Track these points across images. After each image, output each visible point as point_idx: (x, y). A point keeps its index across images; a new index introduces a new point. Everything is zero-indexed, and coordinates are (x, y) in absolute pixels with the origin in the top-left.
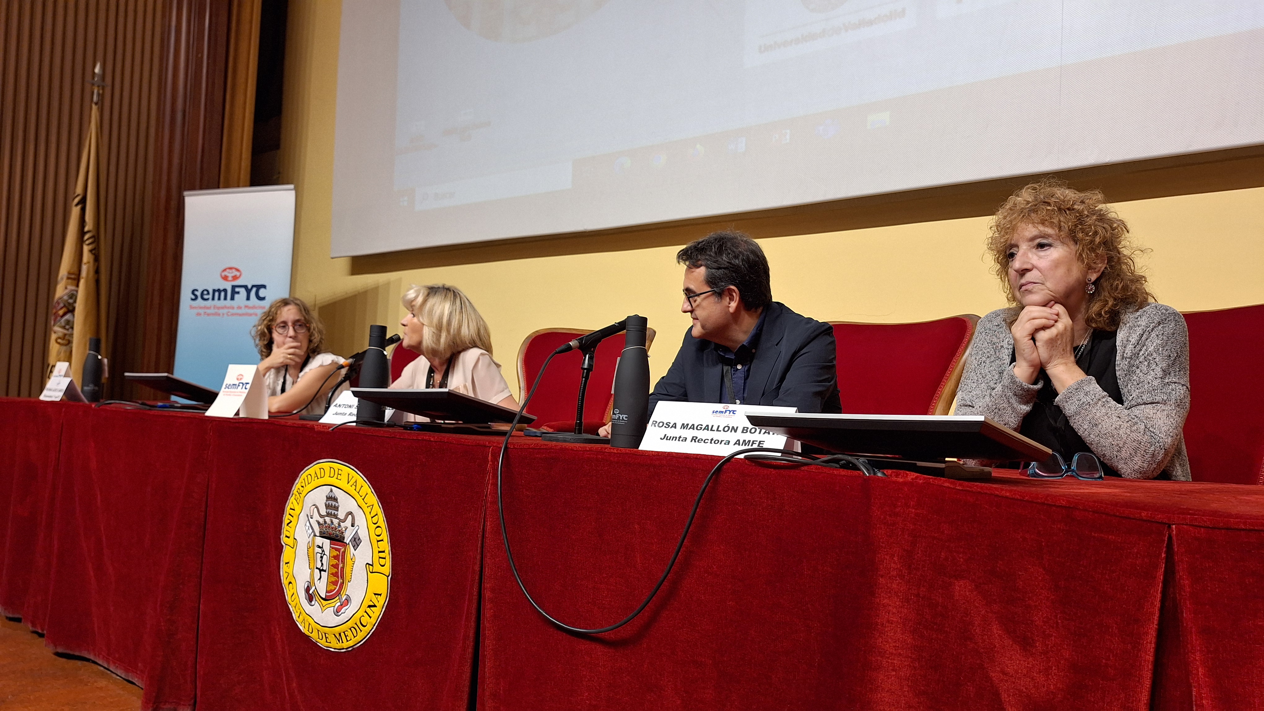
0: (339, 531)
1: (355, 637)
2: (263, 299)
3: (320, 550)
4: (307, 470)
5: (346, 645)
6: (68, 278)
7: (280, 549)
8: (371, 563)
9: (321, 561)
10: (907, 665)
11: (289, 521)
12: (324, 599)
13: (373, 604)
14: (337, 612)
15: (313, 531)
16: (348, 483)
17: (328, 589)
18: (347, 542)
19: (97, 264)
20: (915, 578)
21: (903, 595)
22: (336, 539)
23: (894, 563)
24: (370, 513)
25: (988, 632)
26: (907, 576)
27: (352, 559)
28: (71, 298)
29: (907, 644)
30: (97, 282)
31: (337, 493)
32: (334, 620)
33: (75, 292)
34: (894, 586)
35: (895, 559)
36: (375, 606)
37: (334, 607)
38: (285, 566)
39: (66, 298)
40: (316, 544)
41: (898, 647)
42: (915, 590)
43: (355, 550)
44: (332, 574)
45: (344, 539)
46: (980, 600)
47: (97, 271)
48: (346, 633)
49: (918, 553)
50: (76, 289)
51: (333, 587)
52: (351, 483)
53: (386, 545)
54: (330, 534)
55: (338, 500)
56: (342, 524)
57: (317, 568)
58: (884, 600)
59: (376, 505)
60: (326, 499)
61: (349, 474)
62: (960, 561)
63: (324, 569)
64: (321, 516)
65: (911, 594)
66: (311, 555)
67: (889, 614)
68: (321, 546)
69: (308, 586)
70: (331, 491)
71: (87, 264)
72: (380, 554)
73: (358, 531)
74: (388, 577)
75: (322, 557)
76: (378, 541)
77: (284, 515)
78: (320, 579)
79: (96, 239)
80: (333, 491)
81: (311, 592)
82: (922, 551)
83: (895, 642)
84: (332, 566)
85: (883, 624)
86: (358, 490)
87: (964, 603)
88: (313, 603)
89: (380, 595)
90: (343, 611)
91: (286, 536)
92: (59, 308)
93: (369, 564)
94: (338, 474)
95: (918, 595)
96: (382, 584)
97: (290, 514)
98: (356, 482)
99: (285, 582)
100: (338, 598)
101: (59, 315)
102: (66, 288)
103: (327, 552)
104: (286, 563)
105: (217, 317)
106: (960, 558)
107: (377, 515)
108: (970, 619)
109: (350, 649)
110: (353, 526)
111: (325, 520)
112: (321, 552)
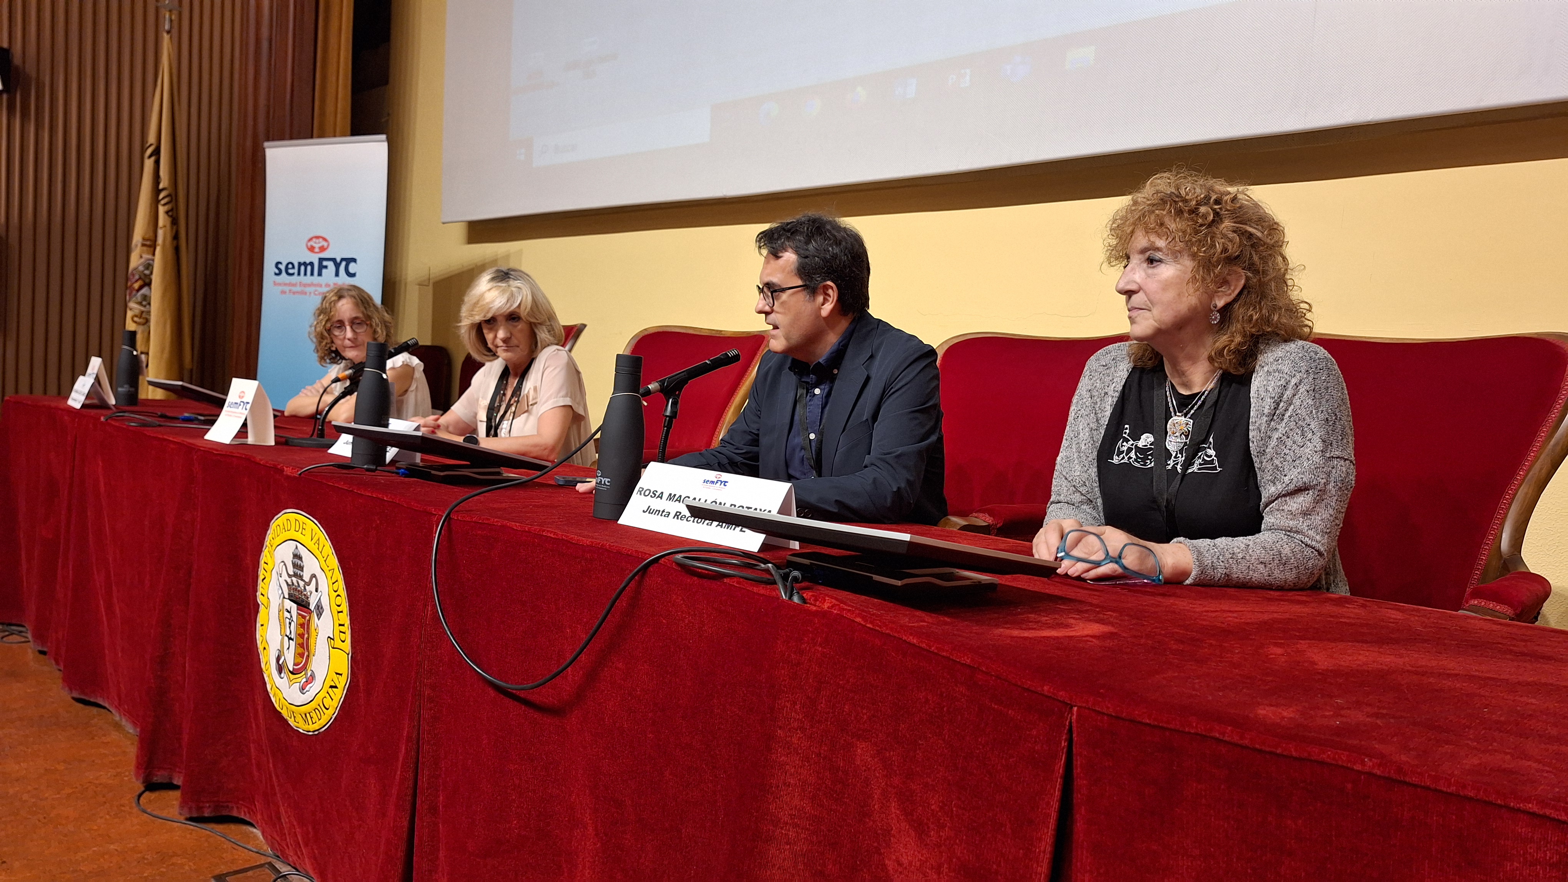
0: (305, 595)
1: (319, 720)
2: (353, 275)
3: (288, 615)
4: (277, 519)
5: (312, 727)
6: (143, 245)
7: (257, 607)
8: (332, 637)
9: (290, 627)
10: (804, 838)
11: (264, 577)
12: (292, 673)
13: (334, 685)
14: (303, 690)
15: (283, 593)
16: (312, 540)
17: (296, 662)
18: (312, 610)
19: (175, 227)
20: (817, 733)
21: (803, 752)
22: (302, 603)
23: (796, 712)
24: (331, 578)
25: (886, 809)
26: (809, 729)
27: (316, 630)
28: (147, 268)
29: (805, 813)
30: (177, 249)
31: (303, 551)
32: (300, 699)
33: (151, 262)
34: (795, 740)
35: (797, 707)
36: (336, 687)
37: (300, 682)
38: (261, 628)
39: (141, 268)
40: (285, 608)
41: (795, 815)
42: (816, 748)
43: (319, 619)
44: (299, 644)
45: (309, 605)
46: (880, 769)
47: (176, 237)
48: (311, 714)
49: (822, 703)
50: (153, 258)
51: (299, 660)
52: (314, 541)
53: (345, 619)
54: (297, 598)
55: (303, 560)
56: (307, 587)
57: (286, 636)
58: (781, 757)
59: (336, 570)
60: (292, 556)
61: (312, 530)
62: (863, 718)
63: (292, 637)
64: (290, 576)
65: (812, 752)
66: (281, 619)
67: (786, 775)
68: (289, 610)
69: (278, 655)
70: (297, 548)
71: (163, 229)
72: (340, 627)
73: (321, 598)
74: (348, 654)
75: (290, 623)
76: (339, 612)
77: (260, 569)
78: (288, 648)
79: (173, 198)
80: (298, 548)
81: (281, 662)
82: (825, 699)
83: (791, 809)
84: (299, 635)
85: (779, 786)
86: (320, 550)
87: (865, 770)
88: (282, 675)
89: (341, 675)
90: (307, 689)
91: (262, 594)
92: (134, 280)
93: (331, 638)
94: (303, 528)
95: (818, 755)
96: (343, 663)
97: (264, 569)
98: (319, 539)
99: (261, 648)
100: (303, 673)
101: (134, 288)
102: (141, 257)
103: (295, 619)
104: (262, 625)
105: (303, 296)
106: (863, 715)
107: (337, 581)
108: (869, 791)
109: (316, 733)
110: (317, 591)
111: (292, 580)
112: (289, 617)
